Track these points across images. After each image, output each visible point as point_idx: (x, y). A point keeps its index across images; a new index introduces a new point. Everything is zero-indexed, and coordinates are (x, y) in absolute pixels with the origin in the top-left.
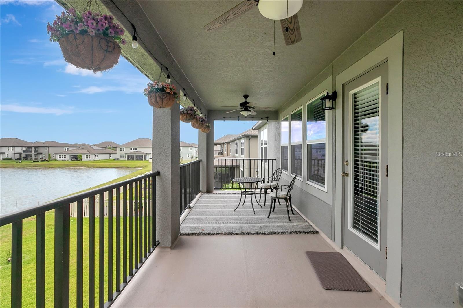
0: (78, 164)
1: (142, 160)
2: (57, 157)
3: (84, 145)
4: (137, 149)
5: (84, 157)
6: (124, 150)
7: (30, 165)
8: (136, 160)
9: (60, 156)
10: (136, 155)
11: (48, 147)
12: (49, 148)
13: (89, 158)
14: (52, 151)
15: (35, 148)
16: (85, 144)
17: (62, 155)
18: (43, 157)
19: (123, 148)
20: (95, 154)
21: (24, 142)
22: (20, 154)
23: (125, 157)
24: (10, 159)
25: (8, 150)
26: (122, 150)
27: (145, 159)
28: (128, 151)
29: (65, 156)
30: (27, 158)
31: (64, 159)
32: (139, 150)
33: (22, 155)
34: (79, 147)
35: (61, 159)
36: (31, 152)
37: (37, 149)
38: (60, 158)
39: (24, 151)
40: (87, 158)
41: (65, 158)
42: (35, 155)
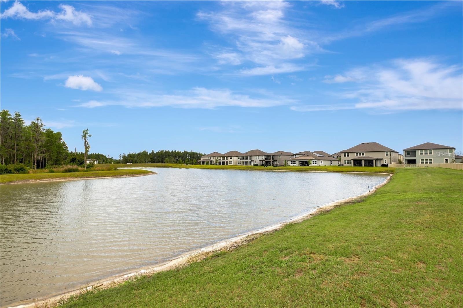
1: (372, 166)
2: (289, 163)
3: (308, 152)
4: (364, 154)
5: (311, 162)
6: (348, 156)
8: (365, 166)
9: (291, 162)
10: (364, 161)
11: (281, 155)
13: (316, 163)
14: (284, 158)
15: (273, 156)
17: (293, 162)
18: (278, 163)
19: (348, 154)
20: (319, 160)
21: (263, 152)
22: (263, 161)
23: (351, 163)
24: (257, 165)
25: (256, 158)
26: (347, 156)
27: (376, 166)
28: (354, 156)
29: (295, 162)
30: (268, 163)
31: (294, 164)
32: (366, 155)
34: (304, 154)
35: (292, 164)
36: (270, 159)
38: (291, 163)
39: (266, 159)
40: (313, 163)
42: (272, 162)
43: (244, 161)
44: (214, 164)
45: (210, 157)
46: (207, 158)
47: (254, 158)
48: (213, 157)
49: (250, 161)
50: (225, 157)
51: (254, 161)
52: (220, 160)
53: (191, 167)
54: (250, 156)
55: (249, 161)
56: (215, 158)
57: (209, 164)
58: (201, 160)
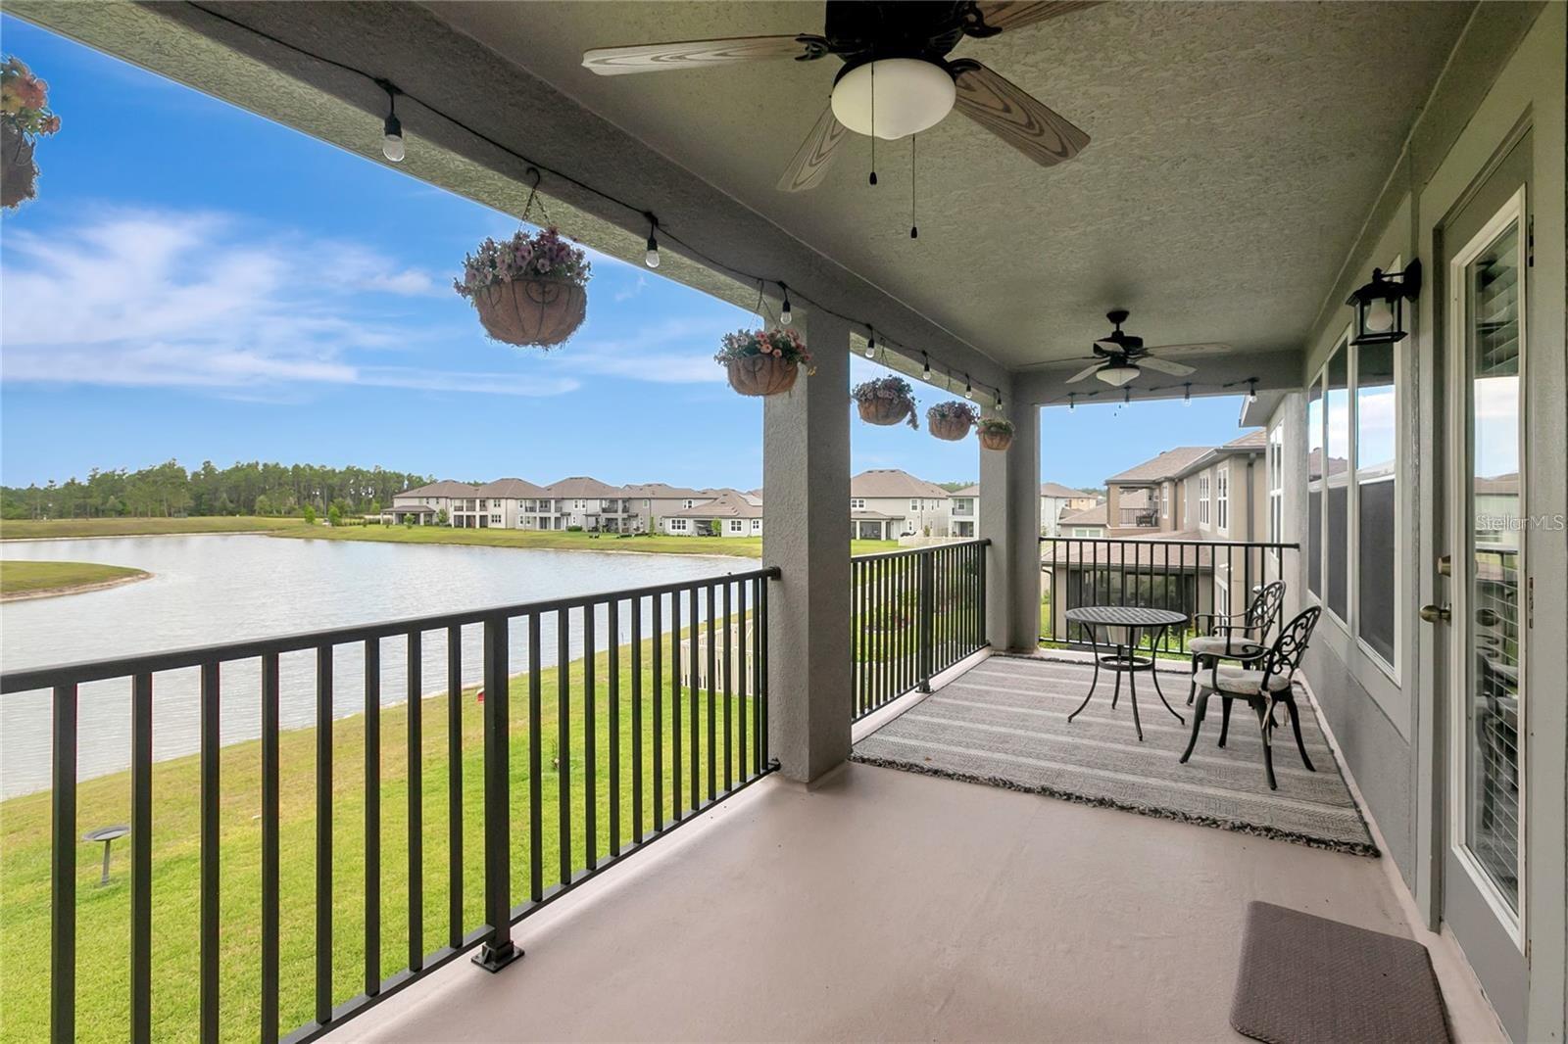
0: (712, 547)
1: (878, 538)
2: (668, 524)
3: (726, 493)
4: (865, 504)
5: (726, 525)
7: (613, 544)
8: (862, 538)
9: (674, 522)
10: (861, 523)
11: (649, 499)
12: (652, 501)
13: (739, 529)
14: (657, 508)
15: (625, 501)
16: (727, 489)
17: (679, 523)
18: (640, 526)
20: (751, 519)
21: (605, 486)
22: (597, 516)
24: (579, 529)
25: (576, 506)
27: (888, 537)
29: (684, 522)
30: (609, 526)
31: (681, 531)
32: (868, 505)
33: (600, 520)
34: (716, 499)
35: (676, 530)
36: (616, 512)
37: (627, 505)
38: (674, 527)
39: (604, 510)
40: (733, 529)
41: (684, 528)
42: (624, 519)
43: (538, 515)
44: (437, 524)
45: (428, 498)
46: (417, 500)
47: (568, 506)
48: (437, 498)
49: (558, 515)
50: (478, 502)
51: (569, 514)
52: (461, 509)
53: (345, 536)
54: (557, 501)
55: (553, 515)
56: (442, 501)
57: (422, 523)
58: (393, 506)
